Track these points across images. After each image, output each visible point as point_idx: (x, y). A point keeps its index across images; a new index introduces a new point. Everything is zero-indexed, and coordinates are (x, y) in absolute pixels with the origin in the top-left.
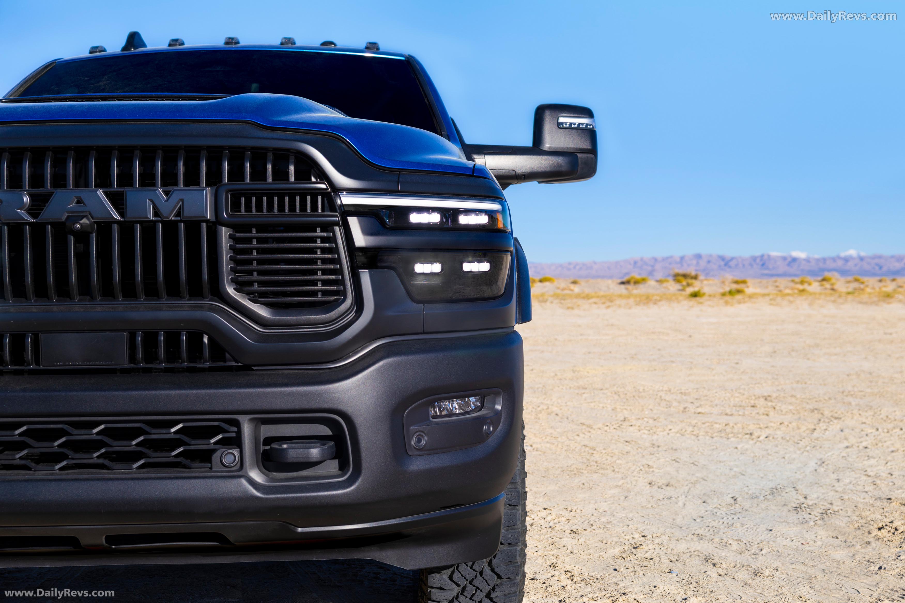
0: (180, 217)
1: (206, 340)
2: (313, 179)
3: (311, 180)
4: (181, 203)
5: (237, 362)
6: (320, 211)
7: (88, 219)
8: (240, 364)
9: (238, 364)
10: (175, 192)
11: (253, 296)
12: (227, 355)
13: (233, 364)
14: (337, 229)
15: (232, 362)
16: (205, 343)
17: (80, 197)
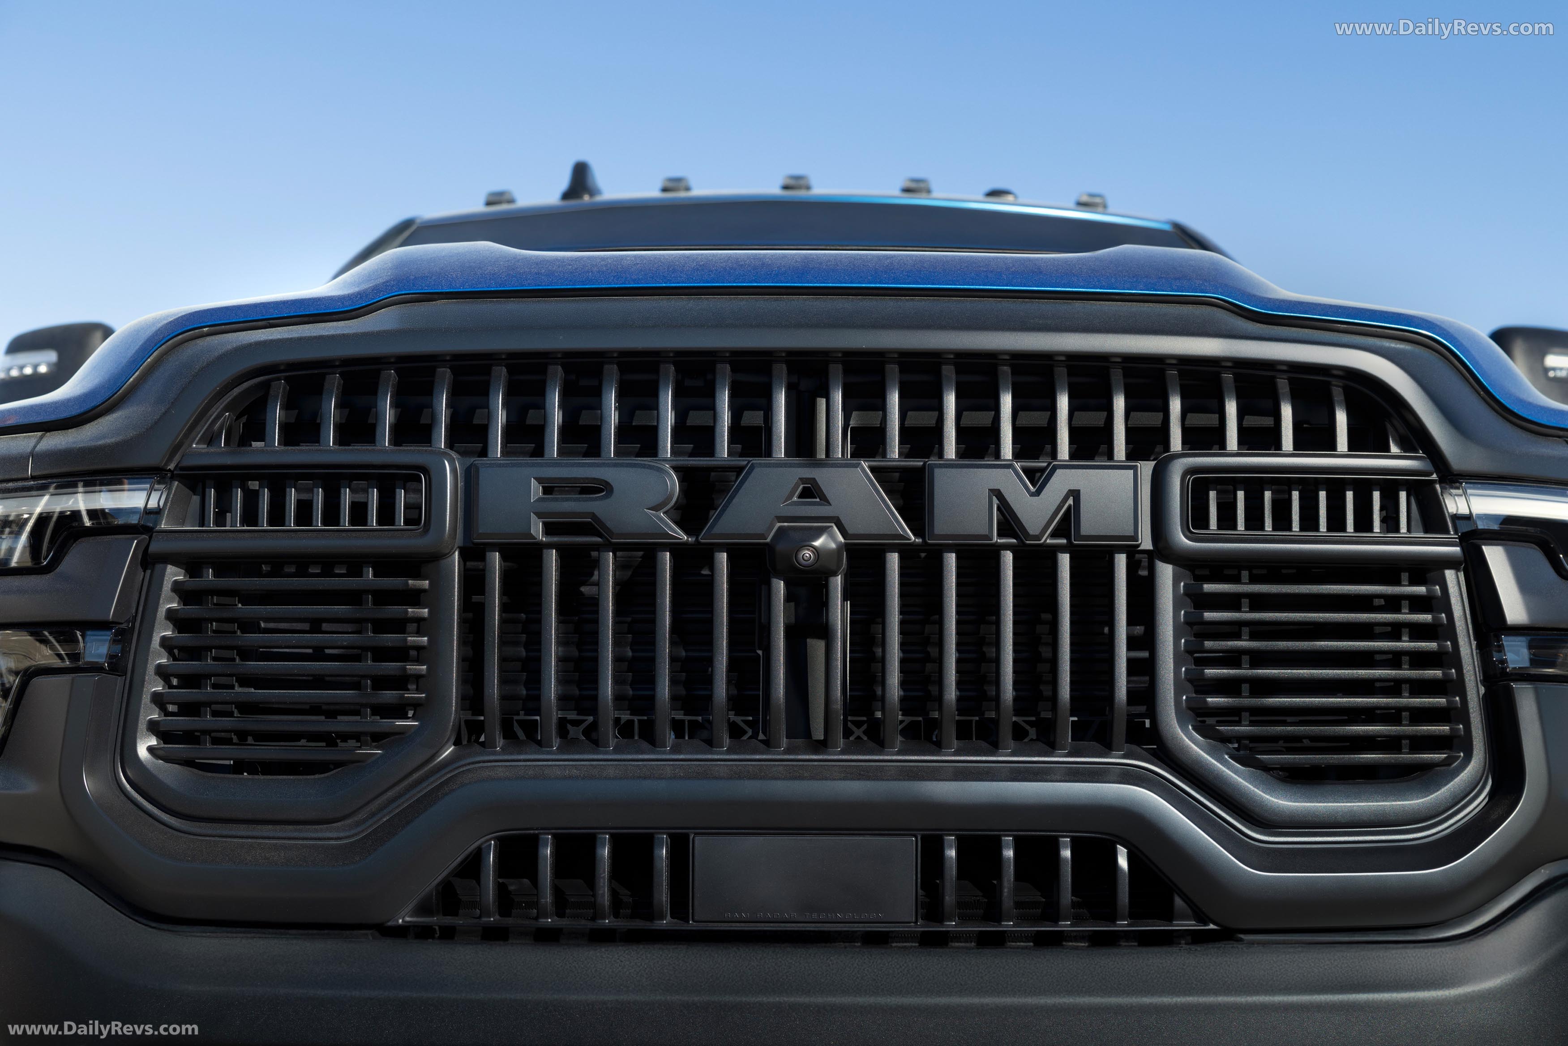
0: (1068, 537)
1: (1123, 862)
2: (1394, 449)
3: (1388, 450)
4: (1070, 501)
5: (1203, 919)
6: (1403, 528)
7: (833, 537)
8: (1212, 926)
9: (1206, 924)
10: (1059, 472)
11: (1236, 745)
12: (1178, 902)
13: (1190, 925)
14: (1450, 574)
15: (1188, 919)
16: (1122, 870)
17: (814, 479)
